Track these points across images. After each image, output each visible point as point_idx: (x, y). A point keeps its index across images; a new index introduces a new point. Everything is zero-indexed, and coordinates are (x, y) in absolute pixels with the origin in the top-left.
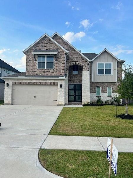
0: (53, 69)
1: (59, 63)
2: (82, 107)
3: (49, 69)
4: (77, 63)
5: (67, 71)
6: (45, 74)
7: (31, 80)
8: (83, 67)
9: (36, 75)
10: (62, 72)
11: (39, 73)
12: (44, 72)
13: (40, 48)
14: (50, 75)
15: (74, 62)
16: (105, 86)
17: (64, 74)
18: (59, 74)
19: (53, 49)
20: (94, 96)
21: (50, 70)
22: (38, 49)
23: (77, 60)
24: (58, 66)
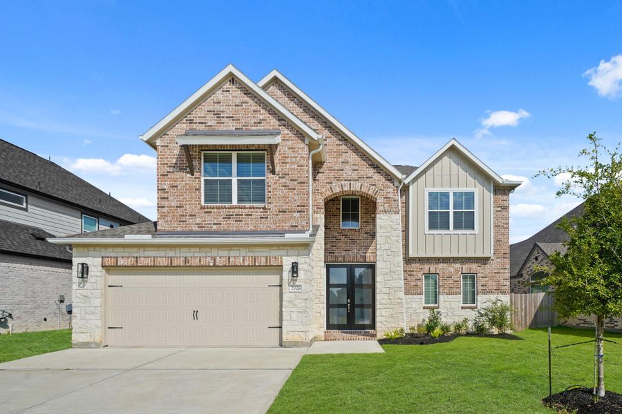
0: (262, 205)
1: (283, 180)
2: (379, 349)
3: (248, 205)
4: (356, 187)
5: (318, 216)
6: (234, 226)
7: (178, 249)
8: (380, 201)
9: (195, 228)
10: (297, 215)
11: (209, 219)
12: (228, 217)
13: (209, 123)
14: (251, 228)
15: (343, 182)
16: (452, 270)
17: (304, 223)
18: (287, 226)
19: (261, 127)
20: (414, 305)
21: (250, 208)
22: (202, 127)
23: (355, 175)
24: (281, 192)
